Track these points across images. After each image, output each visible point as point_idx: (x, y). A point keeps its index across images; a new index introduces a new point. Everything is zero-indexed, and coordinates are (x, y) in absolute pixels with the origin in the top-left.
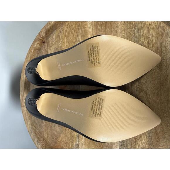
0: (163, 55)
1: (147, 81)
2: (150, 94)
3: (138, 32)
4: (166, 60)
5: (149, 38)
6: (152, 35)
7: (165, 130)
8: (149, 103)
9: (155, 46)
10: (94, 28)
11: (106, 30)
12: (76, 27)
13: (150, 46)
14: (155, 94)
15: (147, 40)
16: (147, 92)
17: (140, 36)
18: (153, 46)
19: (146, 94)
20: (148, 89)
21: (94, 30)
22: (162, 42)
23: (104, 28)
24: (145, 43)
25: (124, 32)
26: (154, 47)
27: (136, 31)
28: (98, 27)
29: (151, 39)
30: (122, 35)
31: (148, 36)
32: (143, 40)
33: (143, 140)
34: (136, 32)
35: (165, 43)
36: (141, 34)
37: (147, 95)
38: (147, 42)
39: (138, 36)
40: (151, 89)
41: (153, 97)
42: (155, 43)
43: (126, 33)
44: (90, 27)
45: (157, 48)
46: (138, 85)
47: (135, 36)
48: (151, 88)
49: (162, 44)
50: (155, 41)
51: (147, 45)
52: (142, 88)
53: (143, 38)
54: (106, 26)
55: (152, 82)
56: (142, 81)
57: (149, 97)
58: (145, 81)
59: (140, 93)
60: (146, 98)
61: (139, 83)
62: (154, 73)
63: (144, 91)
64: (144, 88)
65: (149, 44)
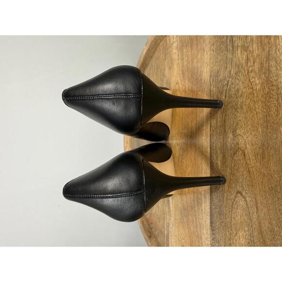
0: (272, 76)
1: (246, 131)
2: (250, 156)
3: (231, 42)
4: (277, 85)
5: (248, 47)
6: (253, 40)
7: (276, 230)
8: (249, 173)
9: (258, 60)
11: (192, 51)
13: (249, 64)
14: (258, 156)
15: (246, 53)
16: (246, 153)
17: (234, 49)
18: (254, 63)
19: (244, 156)
20: (248, 146)
22: (269, 51)
24: (241, 59)
25: (212, 47)
26: (256, 64)
27: (228, 40)
29: (251, 49)
30: (211, 54)
31: (247, 45)
32: (239, 55)
33: (241, 239)
34: (228, 43)
35: (274, 52)
36: (236, 44)
37: (246, 158)
38: (244, 57)
39: (231, 48)
40: (252, 147)
41: (255, 161)
42: (258, 55)
45: (262, 64)
47: (227, 51)
48: (252, 144)
49: (269, 55)
50: (257, 51)
51: (245, 63)
52: (238, 144)
53: (239, 51)
55: (253, 133)
56: (238, 131)
57: (248, 161)
58: (243, 131)
59: (235, 153)
60: (245, 164)
61: (233, 135)
62: (256, 116)
63: (241, 150)
64: (242, 145)
65: (248, 59)
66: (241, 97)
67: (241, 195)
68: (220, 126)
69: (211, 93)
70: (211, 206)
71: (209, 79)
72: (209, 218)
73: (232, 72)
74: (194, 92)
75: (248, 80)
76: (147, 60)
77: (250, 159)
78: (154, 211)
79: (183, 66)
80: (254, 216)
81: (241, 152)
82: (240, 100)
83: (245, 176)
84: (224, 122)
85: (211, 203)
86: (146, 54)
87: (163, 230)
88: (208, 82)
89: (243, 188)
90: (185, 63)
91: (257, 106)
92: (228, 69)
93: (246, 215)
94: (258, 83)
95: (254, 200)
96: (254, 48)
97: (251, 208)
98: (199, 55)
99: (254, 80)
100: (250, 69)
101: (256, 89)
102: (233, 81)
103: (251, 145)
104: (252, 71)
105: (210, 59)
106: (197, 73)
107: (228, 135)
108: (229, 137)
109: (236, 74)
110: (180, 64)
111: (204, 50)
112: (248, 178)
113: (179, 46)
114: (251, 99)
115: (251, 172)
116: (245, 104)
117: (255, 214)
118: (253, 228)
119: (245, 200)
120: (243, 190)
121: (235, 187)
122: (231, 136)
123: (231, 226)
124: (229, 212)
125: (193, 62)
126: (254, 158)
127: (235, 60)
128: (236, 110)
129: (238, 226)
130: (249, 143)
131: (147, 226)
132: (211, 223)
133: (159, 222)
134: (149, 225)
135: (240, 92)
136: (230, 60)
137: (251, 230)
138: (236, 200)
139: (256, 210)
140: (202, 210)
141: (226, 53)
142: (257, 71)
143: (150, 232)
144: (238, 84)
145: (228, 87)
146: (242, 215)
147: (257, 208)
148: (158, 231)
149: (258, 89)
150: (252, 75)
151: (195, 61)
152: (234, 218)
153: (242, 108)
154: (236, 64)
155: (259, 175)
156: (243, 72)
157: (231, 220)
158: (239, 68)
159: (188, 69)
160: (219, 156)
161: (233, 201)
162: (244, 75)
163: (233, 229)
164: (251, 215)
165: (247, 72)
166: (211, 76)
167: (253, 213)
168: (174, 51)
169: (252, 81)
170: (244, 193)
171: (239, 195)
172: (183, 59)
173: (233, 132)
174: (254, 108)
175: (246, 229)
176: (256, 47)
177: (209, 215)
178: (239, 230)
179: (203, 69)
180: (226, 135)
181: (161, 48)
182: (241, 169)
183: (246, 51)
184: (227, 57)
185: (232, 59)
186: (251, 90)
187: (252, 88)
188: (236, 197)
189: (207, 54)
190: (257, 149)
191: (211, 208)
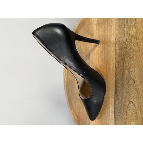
1: (135, 69)
2: (138, 83)
3: (127, 23)
5: (136, 26)
6: (139, 23)
9: (142, 33)
10: (97, 28)
11: (104, 26)
12: (87, 29)
13: (137, 35)
14: (142, 82)
15: (135, 29)
16: (135, 81)
17: (129, 27)
18: (140, 35)
19: (134, 82)
20: (136, 77)
21: (97, 29)
23: (103, 25)
24: (133, 32)
25: (116, 25)
26: (141, 35)
27: (125, 22)
28: (99, 26)
29: (138, 27)
30: (115, 29)
31: (136, 25)
32: (132, 30)
34: (125, 24)
36: (130, 25)
37: (135, 84)
38: (135, 31)
39: (127, 26)
40: (139, 78)
41: (140, 85)
42: (142, 31)
43: (118, 26)
44: (95, 27)
46: (128, 74)
47: (125, 27)
50: (141, 29)
51: (135, 34)
52: (131, 76)
53: (132, 28)
54: (104, 24)
55: (139, 71)
56: (131, 70)
57: (137, 85)
58: (133, 70)
59: (129, 81)
60: (134, 87)
61: (128, 71)
62: (141, 62)
63: (133, 79)
64: (133, 77)
65: (136, 32)
66: (133, 51)
67: (132, 103)
68: (121, 66)
69: (115, 49)
70: (115, 108)
71: (114, 41)
72: (113, 115)
73: (128, 39)
74: (106, 48)
75: (136, 43)
76: (78, 30)
77: (137, 84)
78: (81, 111)
79: (99, 34)
80: (139, 114)
81: (132, 80)
82: (132, 53)
83: (134, 93)
84: (123, 64)
85: (115, 107)
86: (77, 27)
87: (86, 121)
88: (114, 43)
89: (133, 99)
90: (101, 33)
91: (141, 57)
92: (125, 37)
93: (135, 113)
94: (142, 45)
95: (139, 105)
96: (140, 27)
97: (138, 109)
98: (109, 29)
99: (140, 43)
100: (138, 38)
101: (141, 48)
102: (128, 43)
103: (138, 77)
104: (139, 38)
105: (115, 31)
106: (108, 38)
107: (125, 71)
108: (126, 72)
109: (130, 40)
110: (98, 33)
111: (112, 27)
112: (136, 94)
113: (97, 23)
114: (138, 53)
115: (138, 91)
116: (135, 56)
117: (140, 112)
118: (138, 120)
119: (134, 105)
120: (133, 100)
121: (129, 99)
122: (127, 72)
123: (126, 119)
124: (125, 111)
125: (105, 32)
126: (140, 83)
127: (129, 32)
128: (130, 58)
129: (130, 119)
130: (137, 76)
131: (77, 119)
132: (115, 117)
133: (84, 117)
134: (78, 119)
135: (132, 49)
136: (127, 33)
137: (137, 120)
138: (129, 105)
139: (140, 110)
140: (109, 111)
141: (124, 28)
142: (142, 39)
143: (79, 123)
144: (131, 45)
145: (126, 46)
146: (133, 113)
147: (141, 110)
148: (83, 121)
149: (142, 48)
150: (139, 40)
151: (106, 32)
152: (128, 115)
153: (133, 57)
154: (130, 34)
155: (142, 93)
156: (134, 39)
157: (126, 116)
158: (131, 37)
159: (102, 36)
160: (120, 82)
161: (127, 106)
162: (134, 40)
163: (127, 120)
164: (137, 113)
165: (136, 39)
166: (115, 40)
167: (139, 112)
168: (94, 26)
169: (139, 44)
170: (134, 102)
171: (131, 103)
172: (99, 31)
173: (128, 70)
174: (140, 58)
175: (135, 120)
176: (141, 27)
177: (114, 113)
178: (131, 121)
179: (111, 36)
180: (124, 71)
181: (87, 24)
182: (133, 90)
183: (135, 28)
184: (124, 31)
185: (127, 32)
186: (138, 48)
187: (139, 47)
188: (129, 104)
189: (113, 28)
190: (142, 79)
191: (114, 110)
